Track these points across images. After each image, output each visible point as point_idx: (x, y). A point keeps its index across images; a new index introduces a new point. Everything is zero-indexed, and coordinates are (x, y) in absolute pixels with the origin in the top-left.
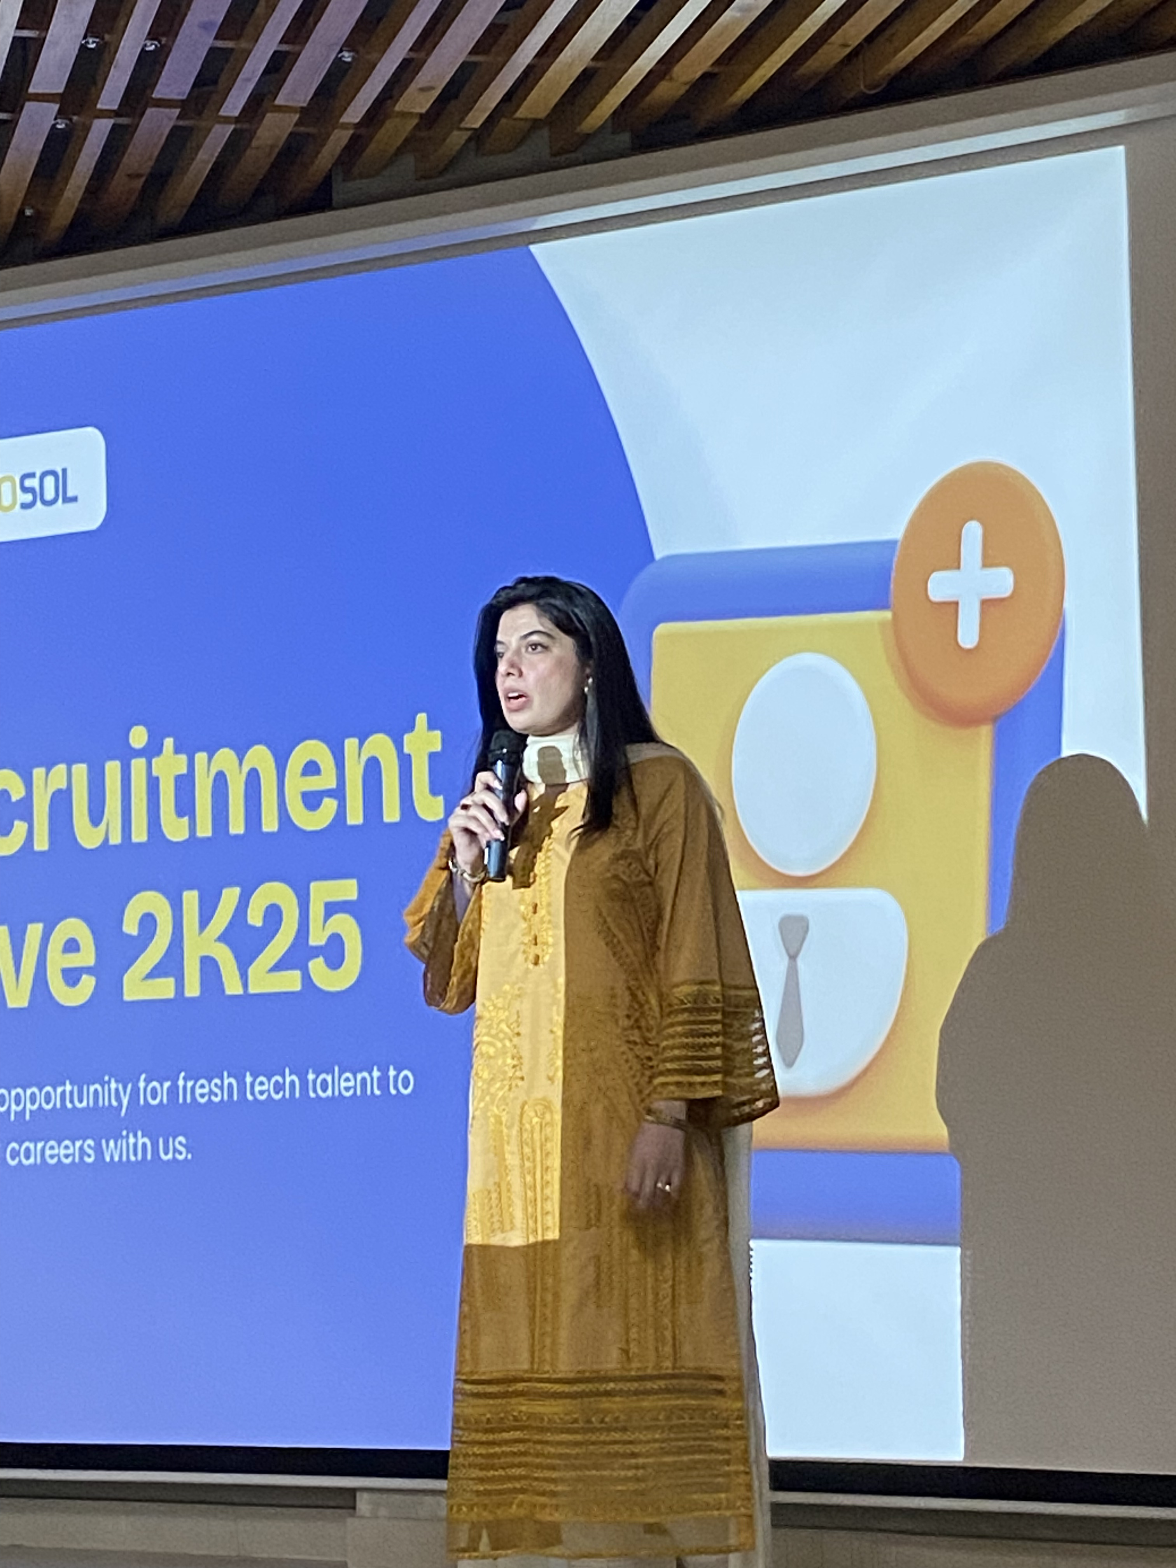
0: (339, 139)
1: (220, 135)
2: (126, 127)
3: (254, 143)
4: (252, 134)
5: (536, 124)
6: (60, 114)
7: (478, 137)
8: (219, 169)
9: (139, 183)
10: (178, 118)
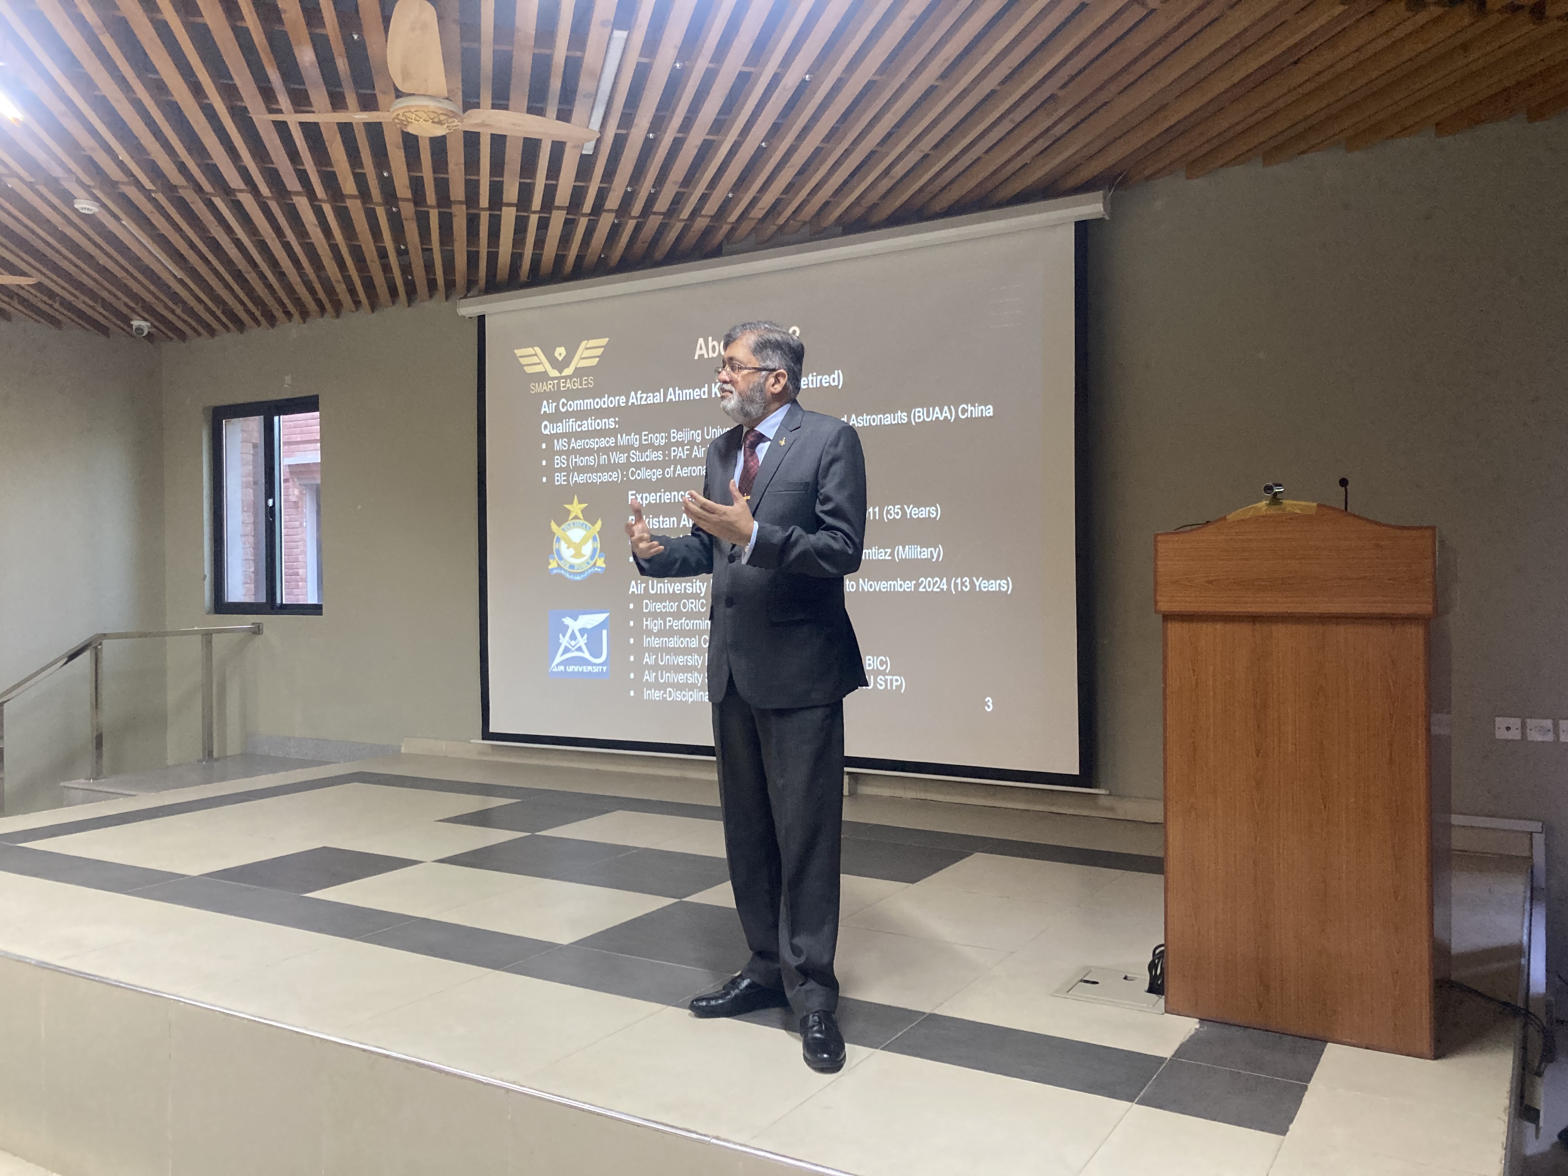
0: (726, 228)
1: (679, 226)
2: (642, 222)
3: (692, 229)
4: (691, 226)
5: (805, 223)
6: (616, 217)
7: (781, 228)
8: (679, 239)
9: (647, 244)
10: (663, 219)
